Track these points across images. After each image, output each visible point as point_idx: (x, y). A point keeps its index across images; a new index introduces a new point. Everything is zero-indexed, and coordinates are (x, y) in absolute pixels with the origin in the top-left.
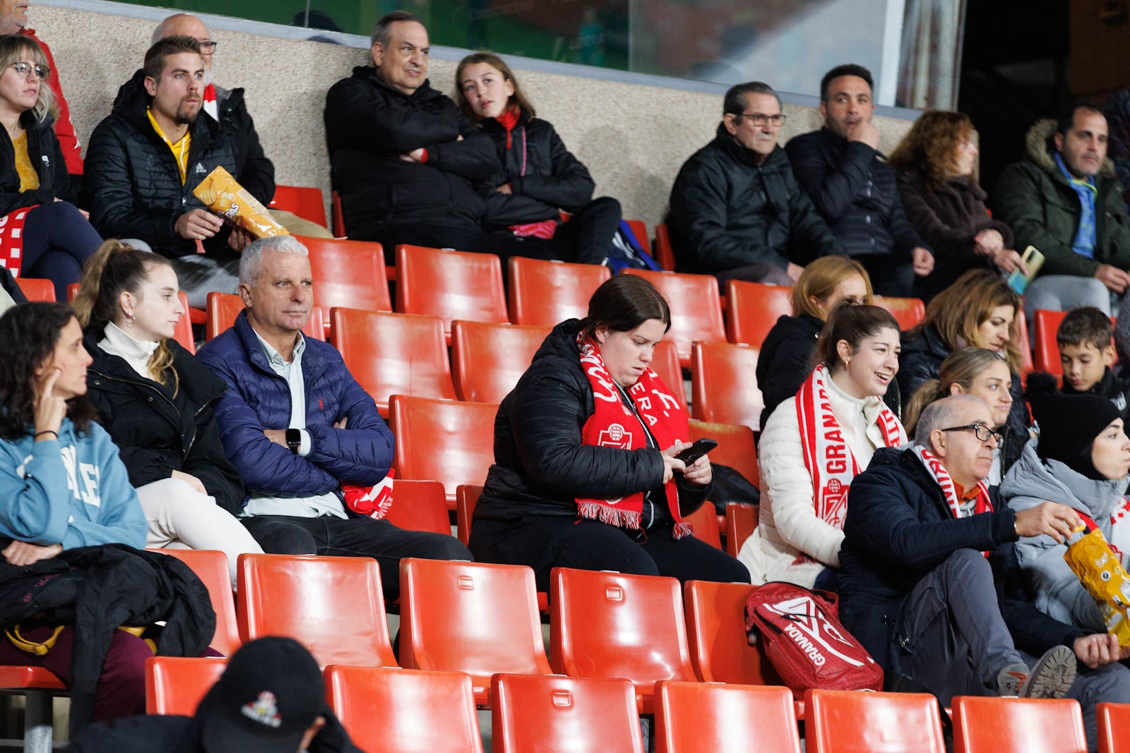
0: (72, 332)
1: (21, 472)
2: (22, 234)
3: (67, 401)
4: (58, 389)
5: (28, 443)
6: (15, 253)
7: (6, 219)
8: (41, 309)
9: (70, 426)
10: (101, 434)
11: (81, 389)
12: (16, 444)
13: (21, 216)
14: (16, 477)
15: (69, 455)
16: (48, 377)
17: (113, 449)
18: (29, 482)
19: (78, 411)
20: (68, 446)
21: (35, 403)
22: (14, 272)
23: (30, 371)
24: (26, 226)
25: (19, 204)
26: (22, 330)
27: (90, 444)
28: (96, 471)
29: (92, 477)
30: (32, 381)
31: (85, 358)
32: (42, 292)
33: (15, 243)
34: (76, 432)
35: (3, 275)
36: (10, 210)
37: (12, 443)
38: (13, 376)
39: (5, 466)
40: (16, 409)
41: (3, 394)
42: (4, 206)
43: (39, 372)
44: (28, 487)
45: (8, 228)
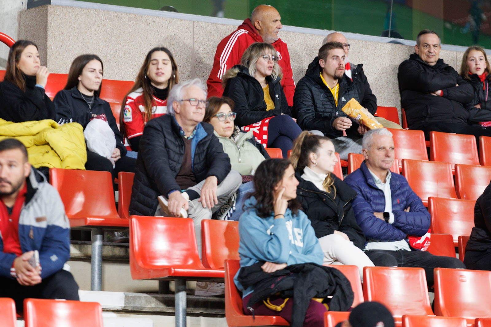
0: (290, 171)
1: (269, 232)
2: (268, 129)
3: (288, 201)
4: (284, 196)
5: (271, 219)
6: (265, 137)
7: (261, 122)
8: (277, 162)
9: (290, 212)
10: (303, 215)
11: (294, 196)
12: (266, 220)
13: (267, 121)
14: (267, 235)
15: (289, 224)
16: (280, 191)
17: (308, 222)
18: (272, 236)
19: (293, 205)
20: (289, 221)
21: (274, 202)
22: (265, 145)
23: (272, 188)
24: (269, 125)
25: (266, 116)
26: (269, 170)
27: (298, 219)
28: (301, 232)
29: (299, 234)
30: (273, 192)
31: (296, 182)
32: (277, 154)
33: (265, 133)
34: (292, 214)
35: (259, 147)
36: (262, 119)
37: (264, 219)
38: (265, 190)
39: (261, 229)
40: (266, 205)
41: (260, 198)
42: (260, 117)
43: (276, 188)
44: (272, 239)
45: (262, 126)
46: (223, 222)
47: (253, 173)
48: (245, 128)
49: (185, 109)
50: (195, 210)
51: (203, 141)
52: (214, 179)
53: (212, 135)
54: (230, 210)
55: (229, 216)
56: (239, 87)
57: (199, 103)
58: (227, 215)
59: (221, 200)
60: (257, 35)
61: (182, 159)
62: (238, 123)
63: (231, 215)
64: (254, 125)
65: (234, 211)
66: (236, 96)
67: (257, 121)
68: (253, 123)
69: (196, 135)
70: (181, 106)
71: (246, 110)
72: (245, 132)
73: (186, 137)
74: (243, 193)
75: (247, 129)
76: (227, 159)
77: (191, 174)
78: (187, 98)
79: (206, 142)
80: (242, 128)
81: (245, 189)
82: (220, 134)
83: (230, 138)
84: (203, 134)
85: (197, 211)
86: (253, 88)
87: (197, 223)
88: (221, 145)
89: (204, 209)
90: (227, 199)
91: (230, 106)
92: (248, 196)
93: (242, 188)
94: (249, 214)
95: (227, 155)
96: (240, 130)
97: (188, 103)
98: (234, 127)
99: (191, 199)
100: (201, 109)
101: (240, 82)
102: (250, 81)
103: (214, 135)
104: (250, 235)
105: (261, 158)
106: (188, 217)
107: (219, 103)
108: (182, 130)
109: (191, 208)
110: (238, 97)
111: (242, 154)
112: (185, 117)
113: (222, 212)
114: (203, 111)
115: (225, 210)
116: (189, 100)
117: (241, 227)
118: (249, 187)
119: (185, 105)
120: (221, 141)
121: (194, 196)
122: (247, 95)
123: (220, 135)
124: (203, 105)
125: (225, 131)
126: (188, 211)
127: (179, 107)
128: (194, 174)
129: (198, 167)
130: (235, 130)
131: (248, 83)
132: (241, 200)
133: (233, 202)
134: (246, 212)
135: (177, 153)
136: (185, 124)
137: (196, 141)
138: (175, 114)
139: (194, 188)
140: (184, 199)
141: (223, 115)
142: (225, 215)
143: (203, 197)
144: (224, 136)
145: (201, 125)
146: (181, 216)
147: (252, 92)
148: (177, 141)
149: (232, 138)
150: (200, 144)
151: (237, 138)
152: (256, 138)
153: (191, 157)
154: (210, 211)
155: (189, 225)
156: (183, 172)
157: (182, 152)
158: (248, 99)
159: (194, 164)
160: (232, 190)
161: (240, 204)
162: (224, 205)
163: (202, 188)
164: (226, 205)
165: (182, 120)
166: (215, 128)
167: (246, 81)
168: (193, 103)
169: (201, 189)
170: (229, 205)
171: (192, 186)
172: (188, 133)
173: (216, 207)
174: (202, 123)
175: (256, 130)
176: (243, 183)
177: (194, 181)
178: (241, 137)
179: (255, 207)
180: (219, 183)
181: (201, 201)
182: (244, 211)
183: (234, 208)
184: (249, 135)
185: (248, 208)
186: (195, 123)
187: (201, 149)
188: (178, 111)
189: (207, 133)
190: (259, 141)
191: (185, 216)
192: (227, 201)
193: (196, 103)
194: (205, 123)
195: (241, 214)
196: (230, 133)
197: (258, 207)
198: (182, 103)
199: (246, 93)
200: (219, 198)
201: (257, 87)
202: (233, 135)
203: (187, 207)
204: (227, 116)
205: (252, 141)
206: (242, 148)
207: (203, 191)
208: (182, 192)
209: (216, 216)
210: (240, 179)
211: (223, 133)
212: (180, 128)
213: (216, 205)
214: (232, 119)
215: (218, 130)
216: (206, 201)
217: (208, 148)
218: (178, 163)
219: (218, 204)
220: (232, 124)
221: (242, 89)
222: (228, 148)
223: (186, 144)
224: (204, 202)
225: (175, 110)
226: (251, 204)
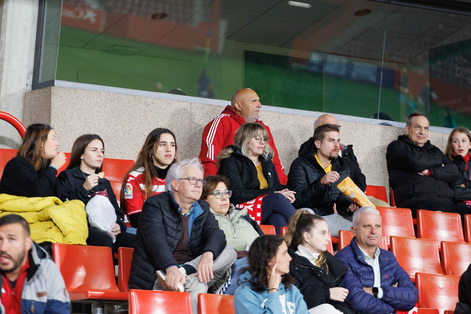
0: (283, 248)
1: (263, 305)
2: (261, 207)
3: (281, 276)
4: (277, 271)
5: (265, 294)
6: (259, 215)
7: (254, 200)
8: (270, 238)
9: (283, 286)
10: (295, 290)
11: (287, 271)
12: (261, 294)
13: (261, 199)
14: (260, 308)
15: (283, 298)
16: (273, 265)
17: (301, 296)
18: (266, 310)
19: (286, 280)
20: (282, 294)
21: (268, 277)
22: (259, 222)
23: (266, 264)
24: (263, 203)
25: (260, 195)
26: (263, 246)
27: (291, 293)
28: (294, 305)
29: (292, 308)
30: (267, 268)
31: (289, 258)
32: (270, 230)
33: (258, 210)
34: (285, 289)
35: (254, 224)
36: (256, 197)
37: (259, 293)
38: (259, 266)
39: (256, 303)
40: (260, 280)
41: (255, 273)
42: (253, 196)
43: (270, 264)
44: (266, 312)
45: (255, 204)
46: (218, 296)
47: (247, 249)
48: (239, 206)
49: (184, 187)
50: (192, 285)
51: (200, 218)
52: (210, 255)
53: (208, 212)
54: (225, 285)
55: (224, 290)
56: (233, 167)
57: (197, 182)
58: (222, 289)
59: (216, 275)
60: (239, 116)
61: (179, 235)
62: (234, 201)
63: (226, 289)
64: (248, 203)
65: (229, 285)
66: (230, 176)
67: (251, 199)
68: (247, 201)
69: (193, 212)
70: (180, 184)
71: (240, 189)
72: (240, 209)
73: (183, 214)
74: (238, 268)
75: (241, 206)
76: (222, 236)
77: (188, 250)
78: (186, 177)
79: (202, 219)
80: (237, 206)
81: (240, 264)
82: (216, 210)
83: (225, 215)
84: (199, 211)
85: (194, 285)
86: (246, 167)
87: (193, 297)
88: (217, 221)
89: (200, 284)
90: (222, 274)
91: (226, 184)
92: (243, 271)
93: (237, 264)
94: (243, 288)
95: (222, 231)
96: (235, 208)
97: (187, 181)
98: (230, 204)
99: (188, 273)
100: (199, 187)
101: (234, 162)
102: (244, 160)
103: (210, 212)
104: (245, 308)
105: (255, 235)
106: (185, 291)
107: (215, 181)
108: (180, 208)
109: (188, 282)
110: (232, 177)
111: (236, 231)
112: (184, 195)
113: (218, 286)
114: (201, 190)
115: (221, 284)
116: (188, 179)
117: (236, 301)
118: (244, 263)
119: (184, 183)
120: (217, 218)
121: (191, 271)
122: (241, 174)
123: (216, 212)
124: (200, 184)
125: (222, 208)
126: (184, 285)
127: (178, 185)
128: (191, 250)
129: (195, 243)
130: (230, 207)
131: (241, 162)
132: (236, 275)
133: (229, 277)
134: (241, 287)
135: (175, 230)
136: (182, 201)
137: (193, 218)
138: (174, 192)
139: (191, 263)
140: (181, 273)
141: (219, 193)
142: (220, 289)
143: (200, 272)
144: (220, 214)
145: (197, 203)
146: (178, 290)
147: (245, 171)
148: (175, 218)
149: (228, 216)
150: (197, 221)
151: (232, 215)
152: (250, 215)
153: (188, 234)
154: (206, 286)
155: (186, 298)
156: (181, 248)
157: (180, 228)
158: (242, 179)
159: (191, 240)
160: (228, 265)
161: (235, 279)
162: (220, 280)
163: (199, 263)
164: (221, 280)
165: (180, 197)
166: (211, 205)
167: (239, 160)
168: (191, 181)
169: (197, 264)
170: (224, 279)
171: (189, 261)
172: (185, 210)
173: (212, 281)
174: (199, 201)
175: (250, 207)
176: (238, 258)
177: (191, 256)
178: (236, 214)
179: (250, 281)
180: (215, 259)
181: (197, 276)
182: (239, 285)
183: (229, 283)
184: (244, 212)
185: (243, 282)
186: (193, 201)
187: (198, 226)
188: (177, 189)
189: (204, 210)
190: (253, 218)
191: (182, 290)
192: (223, 276)
193: (194, 182)
194: (203, 201)
195: (236, 288)
196: (226, 210)
197: (252, 281)
198: (181, 181)
199: (240, 172)
200: (215, 273)
201: (251, 167)
202: (228, 213)
203: (184, 281)
204: (224, 194)
205: (246, 218)
206: (237, 224)
207: (199, 266)
208: (179, 267)
209: (211, 290)
210: (235, 254)
211: (219, 209)
212: (178, 205)
213: (212, 280)
214: (227, 197)
215: (214, 207)
216: (202, 276)
217: (204, 225)
218: (176, 239)
219: (214, 279)
220: (228, 201)
221: (236, 169)
222: (224, 224)
223: (184, 222)
224: (200, 276)
225: (174, 188)
226: (246, 279)
